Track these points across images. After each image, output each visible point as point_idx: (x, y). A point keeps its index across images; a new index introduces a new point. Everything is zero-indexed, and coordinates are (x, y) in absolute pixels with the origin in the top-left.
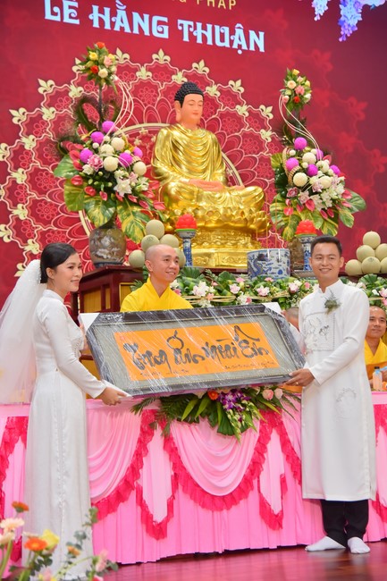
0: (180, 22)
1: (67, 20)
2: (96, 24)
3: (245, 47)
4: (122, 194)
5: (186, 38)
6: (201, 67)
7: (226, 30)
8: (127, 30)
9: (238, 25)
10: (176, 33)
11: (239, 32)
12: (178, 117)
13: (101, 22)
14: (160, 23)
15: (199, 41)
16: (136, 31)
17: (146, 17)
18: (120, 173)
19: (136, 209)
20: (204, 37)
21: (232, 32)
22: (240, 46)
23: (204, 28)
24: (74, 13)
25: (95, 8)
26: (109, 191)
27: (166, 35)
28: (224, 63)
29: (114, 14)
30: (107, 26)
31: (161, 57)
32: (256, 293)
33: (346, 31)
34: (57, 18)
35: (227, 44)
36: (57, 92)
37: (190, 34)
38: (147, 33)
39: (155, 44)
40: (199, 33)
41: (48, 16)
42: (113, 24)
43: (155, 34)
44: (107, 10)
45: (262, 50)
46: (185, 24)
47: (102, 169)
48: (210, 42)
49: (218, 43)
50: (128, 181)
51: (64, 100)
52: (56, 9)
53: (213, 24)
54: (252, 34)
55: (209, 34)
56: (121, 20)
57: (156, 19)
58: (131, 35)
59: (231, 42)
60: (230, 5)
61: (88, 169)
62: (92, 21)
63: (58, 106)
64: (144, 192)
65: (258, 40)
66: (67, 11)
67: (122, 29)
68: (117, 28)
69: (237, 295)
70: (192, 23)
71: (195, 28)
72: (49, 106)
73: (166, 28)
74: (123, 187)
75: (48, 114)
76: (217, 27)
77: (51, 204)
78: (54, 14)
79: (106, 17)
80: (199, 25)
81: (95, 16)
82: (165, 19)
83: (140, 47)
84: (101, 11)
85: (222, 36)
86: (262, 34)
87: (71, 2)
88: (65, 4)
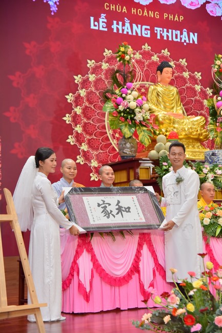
0: (156, 28)
1: (101, 29)
2: (115, 31)
3: (187, 41)
4: (138, 121)
5: (159, 37)
6: (166, 52)
7: (178, 32)
8: (130, 33)
9: (185, 30)
10: (154, 34)
11: (185, 33)
12: (159, 79)
13: (118, 29)
14: (146, 29)
15: (165, 38)
16: (134, 34)
17: (139, 26)
18: (138, 110)
19: (144, 128)
20: (168, 36)
21: (181, 34)
22: (185, 41)
23: (168, 31)
24: (105, 25)
25: (115, 22)
26: (132, 119)
27: (149, 36)
28: (178, 49)
29: (123, 25)
30: (121, 32)
31: (146, 47)
32: (215, 173)
34: (97, 28)
35: (179, 40)
36: (96, 66)
37: (161, 35)
38: (140, 35)
40: (165, 34)
41: (92, 27)
42: (123, 30)
43: (144, 35)
44: (120, 23)
45: (196, 43)
46: (158, 30)
47: (128, 108)
48: (170, 39)
49: (175, 39)
50: (141, 114)
51: (99, 70)
52: (96, 23)
53: (172, 29)
54: (191, 34)
55: (170, 35)
56: (127, 29)
57: (144, 27)
58: (132, 36)
59: (181, 39)
60: (181, 19)
61: (121, 108)
62: (113, 29)
63: (97, 74)
64: (148, 120)
65: (194, 38)
66: (101, 24)
67: (128, 33)
68: (125, 33)
69: (206, 174)
70: (161, 29)
71: (163, 32)
72: (92, 73)
73: (149, 32)
74: (139, 117)
75: (92, 78)
76: (174, 31)
77: (93, 125)
78: (95, 26)
79: (120, 27)
80: (165, 30)
81: (114, 26)
82: (149, 27)
83: (136, 42)
84: (118, 24)
85: (176, 35)
86: (196, 34)
87: (103, 19)
88: (101, 20)
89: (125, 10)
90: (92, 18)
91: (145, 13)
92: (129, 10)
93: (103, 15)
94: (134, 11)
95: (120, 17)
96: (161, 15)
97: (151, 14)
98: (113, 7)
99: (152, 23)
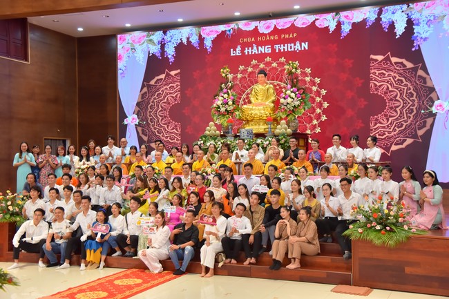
0: (275, 46)
1: (238, 54)
2: (247, 54)
3: (300, 49)
4: (223, 112)
5: (277, 51)
6: (283, 60)
7: (293, 45)
8: (257, 53)
9: (297, 42)
10: (273, 50)
13: (248, 52)
14: (268, 48)
15: (282, 51)
16: (260, 52)
17: (263, 47)
20: (284, 49)
21: (295, 45)
22: (298, 49)
23: (284, 46)
24: (240, 52)
25: (246, 48)
27: (270, 51)
28: (291, 56)
29: (252, 49)
30: (250, 53)
31: (268, 59)
33: (344, 34)
34: (235, 55)
35: (293, 49)
37: (279, 49)
38: (263, 52)
39: (266, 55)
40: (282, 49)
41: (232, 55)
43: (266, 52)
44: (250, 48)
45: (307, 48)
46: (277, 47)
48: (286, 50)
49: (289, 50)
52: (234, 52)
53: (287, 43)
54: (303, 44)
55: (286, 48)
56: (255, 51)
57: (266, 47)
58: (258, 54)
59: (295, 48)
60: (294, 36)
62: (245, 53)
65: (305, 46)
66: (237, 52)
67: (255, 53)
68: (253, 53)
71: (281, 47)
73: (270, 49)
76: (289, 45)
79: (250, 51)
80: (282, 45)
81: (246, 51)
82: (270, 46)
83: (260, 57)
84: (248, 49)
85: (291, 47)
86: (307, 43)
87: (239, 48)
88: (237, 49)
89: (253, 39)
90: (232, 50)
91: (268, 38)
92: (256, 39)
93: (239, 47)
94: (259, 39)
95: (250, 45)
96: (280, 37)
97: (272, 38)
98: (245, 40)
99: (272, 43)
